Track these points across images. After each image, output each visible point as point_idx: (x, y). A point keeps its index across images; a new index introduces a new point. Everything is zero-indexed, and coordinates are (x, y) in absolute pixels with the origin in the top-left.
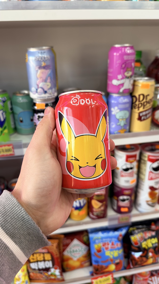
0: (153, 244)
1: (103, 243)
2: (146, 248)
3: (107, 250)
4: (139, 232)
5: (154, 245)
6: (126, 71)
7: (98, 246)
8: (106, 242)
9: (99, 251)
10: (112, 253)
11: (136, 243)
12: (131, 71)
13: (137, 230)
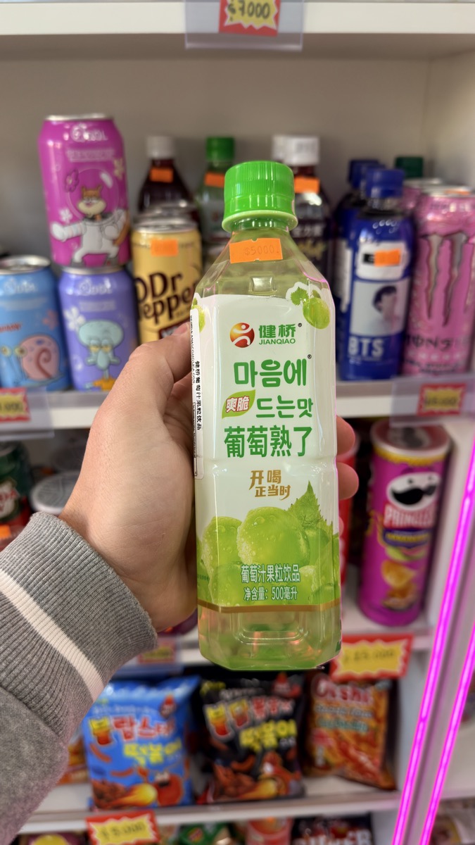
0: (279, 739)
1: (115, 718)
2: (257, 747)
3: (129, 740)
4: (234, 699)
5: (284, 744)
6: (81, 197)
7: (100, 724)
8: (127, 717)
9: (104, 740)
10: (144, 750)
11: (223, 732)
12: (100, 197)
13: (226, 691)
